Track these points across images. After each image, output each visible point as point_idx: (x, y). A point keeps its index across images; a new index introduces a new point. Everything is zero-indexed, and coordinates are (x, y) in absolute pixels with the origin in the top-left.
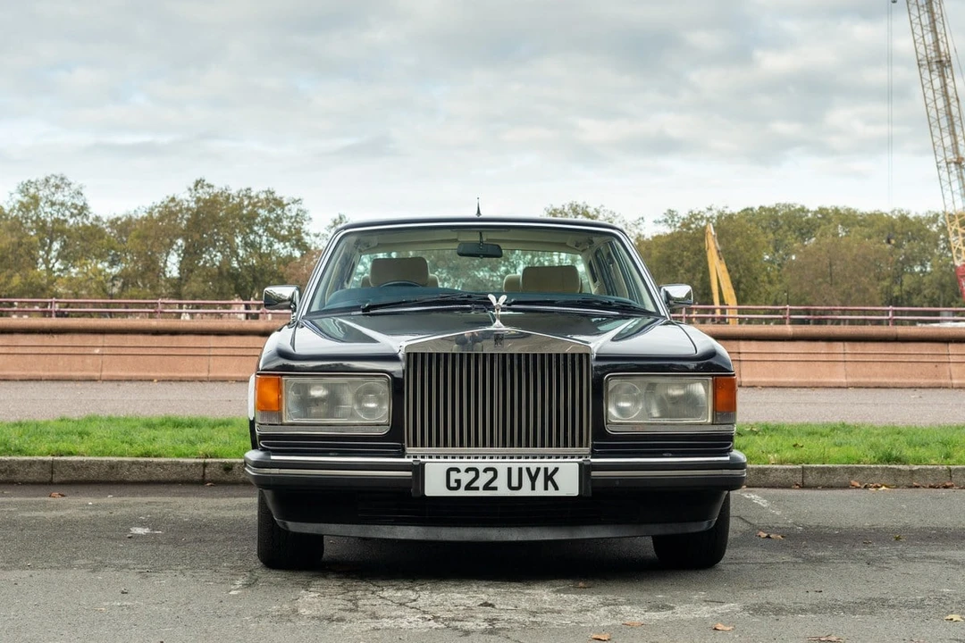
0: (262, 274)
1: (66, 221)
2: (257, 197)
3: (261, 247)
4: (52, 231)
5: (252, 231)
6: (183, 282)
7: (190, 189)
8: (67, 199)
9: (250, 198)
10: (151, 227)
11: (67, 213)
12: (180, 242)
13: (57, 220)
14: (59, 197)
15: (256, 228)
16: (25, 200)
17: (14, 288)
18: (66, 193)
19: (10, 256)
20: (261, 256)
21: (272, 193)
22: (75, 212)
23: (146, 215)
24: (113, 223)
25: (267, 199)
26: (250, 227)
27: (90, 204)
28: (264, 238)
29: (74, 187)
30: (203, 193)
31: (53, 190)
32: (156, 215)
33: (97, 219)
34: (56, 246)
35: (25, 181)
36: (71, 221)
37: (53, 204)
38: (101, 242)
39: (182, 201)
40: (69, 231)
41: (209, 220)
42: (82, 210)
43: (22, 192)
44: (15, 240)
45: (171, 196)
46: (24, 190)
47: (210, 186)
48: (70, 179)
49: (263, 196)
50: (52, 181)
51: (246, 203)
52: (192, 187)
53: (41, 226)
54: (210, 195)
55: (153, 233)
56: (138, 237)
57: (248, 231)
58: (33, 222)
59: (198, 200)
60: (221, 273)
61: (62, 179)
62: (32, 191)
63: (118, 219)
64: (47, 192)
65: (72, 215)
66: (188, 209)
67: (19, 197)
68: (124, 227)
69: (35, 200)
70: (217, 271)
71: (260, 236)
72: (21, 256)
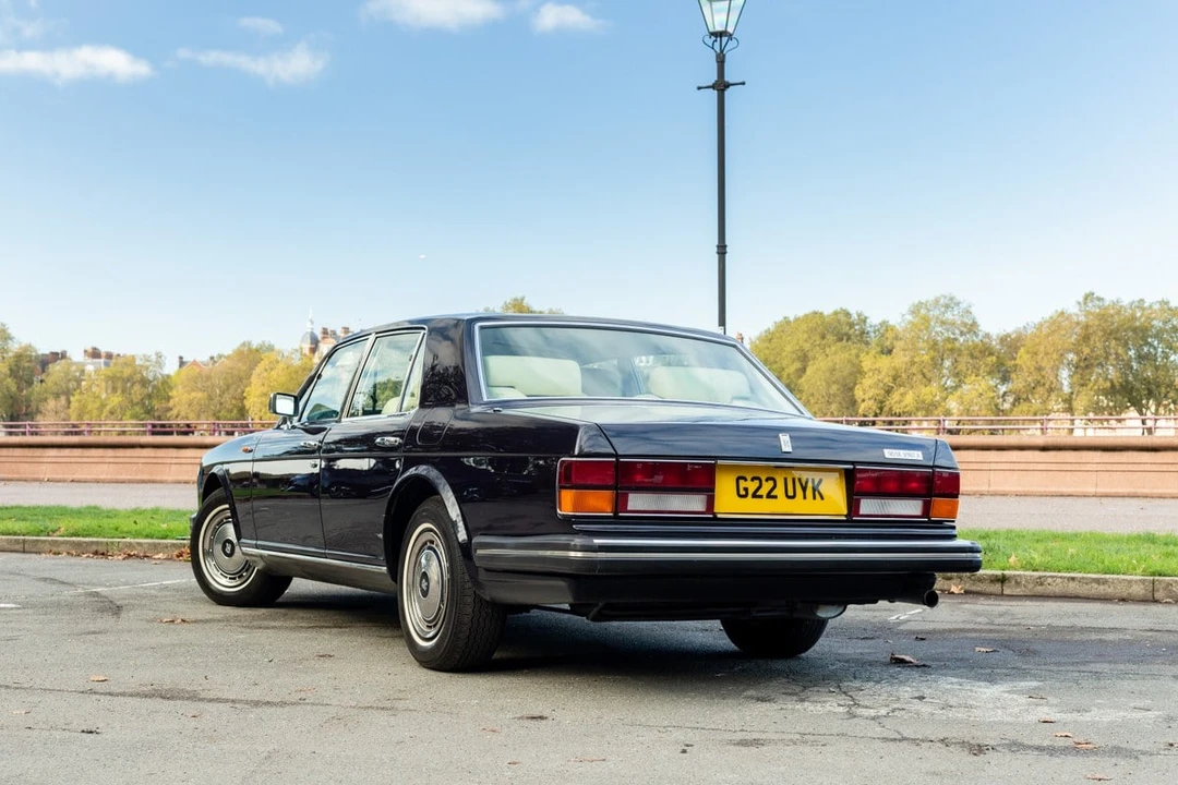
0: (1158, 386)
1: (956, 339)
2: (1150, 307)
3: (1156, 360)
4: (942, 351)
5: (1147, 343)
6: (1074, 396)
7: (1079, 303)
8: (957, 318)
9: (1143, 309)
10: (1040, 344)
11: (957, 332)
12: (1071, 356)
13: (948, 340)
14: (949, 316)
15: (1149, 340)
16: (916, 321)
17: (906, 406)
18: (956, 313)
19: (903, 375)
20: (1157, 368)
21: (1167, 303)
22: (965, 330)
23: (1035, 330)
24: (1003, 340)
25: (1162, 310)
26: (1144, 339)
27: (979, 321)
28: (1160, 350)
29: (963, 306)
30: (1092, 307)
31: (943, 309)
32: (1045, 331)
33: (987, 335)
34: (947, 363)
35: (916, 302)
36: (961, 339)
37: (943, 323)
38: (989, 359)
39: (1070, 315)
40: (960, 350)
41: (1100, 334)
42: (972, 328)
43: (913, 312)
44: (907, 359)
45: (1060, 310)
46: (915, 310)
47: (1099, 299)
48: (959, 298)
49: (1156, 307)
50: (942, 301)
51: (1139, 314)
52: (1081, 300)
53: (934, 346)
54: (1099, 307)
55: (1042, 348)
56: (1028, 352)
57: (1142, 343)
58: (924, 341)
59: (1088, 313)
60: (1113, 386)
61: (951, 299)
62: (923, 311)
63: (1008, 336)
64: (937, 312)
65: (962, 333)
66: (1078, 323)
67: (909, 317)
68: (1012, 344)
69: (926, 320)
70: (1108, 384)
71: (1155, 349)
72: (914, 374)
